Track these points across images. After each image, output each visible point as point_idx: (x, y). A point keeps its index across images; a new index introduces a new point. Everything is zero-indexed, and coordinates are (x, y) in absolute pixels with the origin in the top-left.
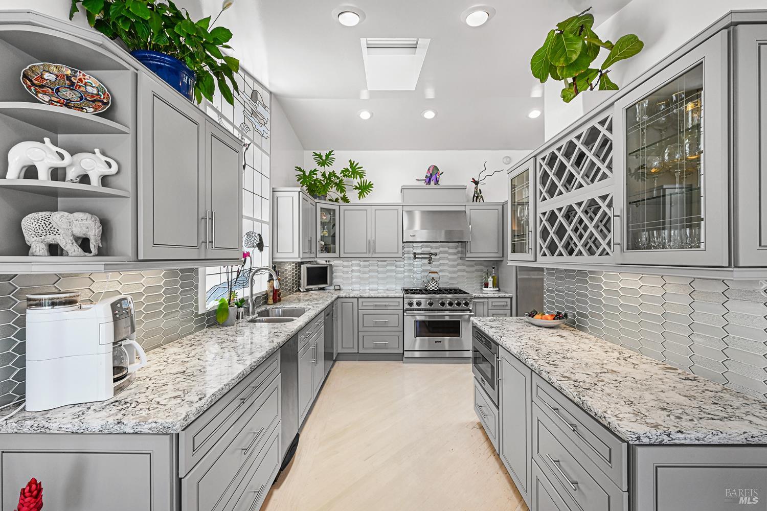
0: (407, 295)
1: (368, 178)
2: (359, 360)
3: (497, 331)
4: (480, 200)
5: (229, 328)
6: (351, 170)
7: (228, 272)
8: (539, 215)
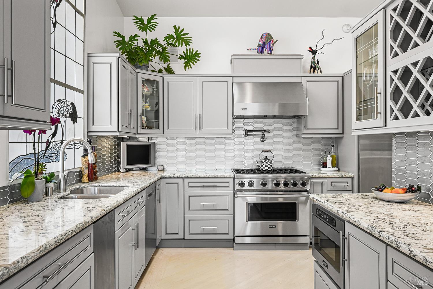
0: (238, 174)
1: (194, 46)
2: (185, 247)
3: (341, 206)
4: (317, 71)
5: (35, 203)
6: (175, 36)
7: (35, 142)
8: (389, 73)
